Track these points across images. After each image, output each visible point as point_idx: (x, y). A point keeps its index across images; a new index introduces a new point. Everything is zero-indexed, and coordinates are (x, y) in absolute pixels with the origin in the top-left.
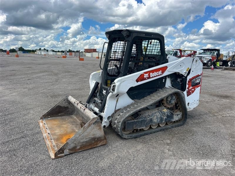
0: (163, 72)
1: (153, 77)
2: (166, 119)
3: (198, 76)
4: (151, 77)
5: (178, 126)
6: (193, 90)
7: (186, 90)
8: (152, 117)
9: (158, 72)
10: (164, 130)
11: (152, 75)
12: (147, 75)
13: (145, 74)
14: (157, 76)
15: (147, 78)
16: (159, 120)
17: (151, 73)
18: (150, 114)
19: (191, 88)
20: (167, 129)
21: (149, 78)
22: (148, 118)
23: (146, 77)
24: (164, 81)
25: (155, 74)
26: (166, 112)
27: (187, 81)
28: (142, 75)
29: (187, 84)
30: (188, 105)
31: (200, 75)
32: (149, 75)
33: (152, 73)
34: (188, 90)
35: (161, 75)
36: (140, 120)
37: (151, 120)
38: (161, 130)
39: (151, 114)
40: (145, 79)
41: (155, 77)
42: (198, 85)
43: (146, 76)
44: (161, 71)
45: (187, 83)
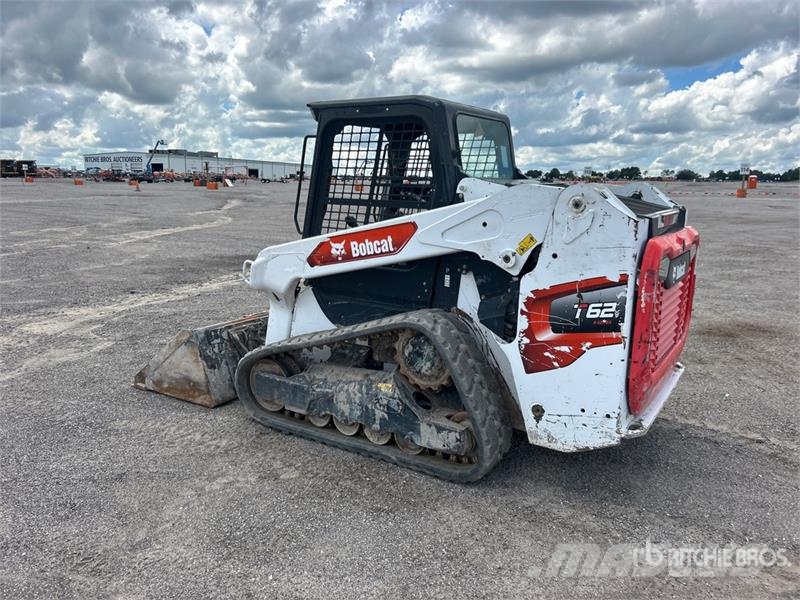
0: (398, 245)
1: (360, 257)
2: (382, 419)
3: (602, 284)
4: (354, 255)
5: (436, 475)
6: (565, 349)
7: (518, 338)
8: (330, 391)
9: (377, 242)
10: (370, 455)
11: (356, 248)
12: (340, 246)
13: (332, 244)
14: (375, 255)
15: (340, 259)
16: (359, 413)
17: (352, 244)
18: (331, 378)
19: (548, 335)
20: (384, 459)
21: (348, 257)
22: (318, 390)
23: (338, 253)
24: (447, 284)
25: (369, 247)
26: (386, 394)
27: (522, 300)
28: (324, 247)
29: (523, 313)
30: (538, 418)
31: (616, 280)
32: (348, 248)
33: (356, 243)
34: (526, 341)
35: (390, 253)
36: (291, 383)
37: (329, 400)
38: (358, 451)
39: (335, 380)
40: (334, 260)
41: (368, 256)
42: (604, 335)
43: (337, 249)
44: (390, 239)
45: (521, 306)
